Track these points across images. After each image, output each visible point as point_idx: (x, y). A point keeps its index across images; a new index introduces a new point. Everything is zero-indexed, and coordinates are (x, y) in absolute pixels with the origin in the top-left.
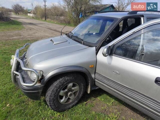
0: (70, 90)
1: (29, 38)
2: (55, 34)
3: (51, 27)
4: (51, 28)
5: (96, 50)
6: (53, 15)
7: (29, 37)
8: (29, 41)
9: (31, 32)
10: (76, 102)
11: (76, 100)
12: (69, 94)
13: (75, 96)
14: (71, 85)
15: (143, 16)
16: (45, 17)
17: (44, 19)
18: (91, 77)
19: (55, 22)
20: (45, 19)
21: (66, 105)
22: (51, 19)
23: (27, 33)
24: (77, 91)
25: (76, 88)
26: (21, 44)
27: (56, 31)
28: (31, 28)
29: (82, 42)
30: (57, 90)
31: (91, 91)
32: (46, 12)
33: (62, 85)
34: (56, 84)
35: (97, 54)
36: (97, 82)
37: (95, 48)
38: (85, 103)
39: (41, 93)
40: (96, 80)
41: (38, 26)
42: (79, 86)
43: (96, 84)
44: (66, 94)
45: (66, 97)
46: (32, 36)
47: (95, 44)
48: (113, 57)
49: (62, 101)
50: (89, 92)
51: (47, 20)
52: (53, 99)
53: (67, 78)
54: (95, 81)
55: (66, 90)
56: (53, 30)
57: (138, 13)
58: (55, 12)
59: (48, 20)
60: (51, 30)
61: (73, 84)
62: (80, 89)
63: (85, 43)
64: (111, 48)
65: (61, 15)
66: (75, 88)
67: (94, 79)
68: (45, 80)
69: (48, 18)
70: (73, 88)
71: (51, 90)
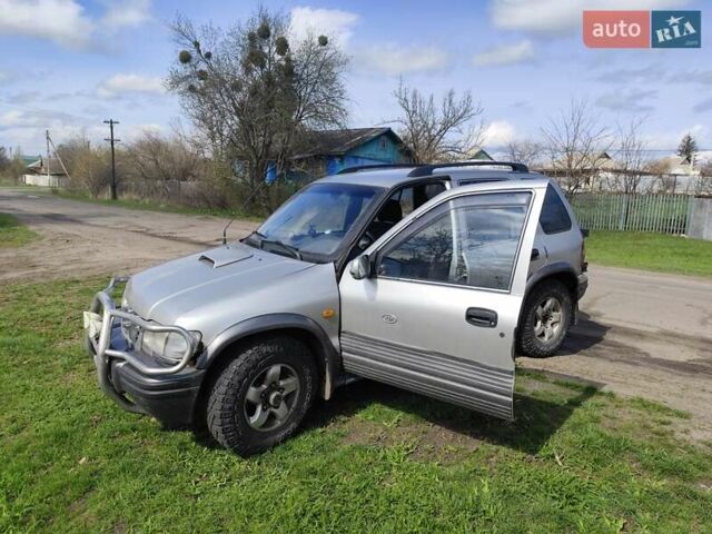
0: (273, 387)
1: (72, 270)
2: (175, 250)
3: (149, 227)
4: (148, 230)
5: (336, 271)
6: (146, 175)
7: (70, 267)
8: (78, 282)
9: (73, 252)
10: (293, 425)
11: (293, 420)
12: (273, 396)
13: (289, 407)
14: (275, 370)
15: (448, 179)
16: (114, 188)
17: (107, 195)
18: (330, 346)
19: (162, 206)
20: (114, 196)
21: (264, 433)
22: (140, 194)
23: (59, 254)
24: (293, 393)
25: (291, 383)
26: (49, 296)
27: (175, 239)
28: (68, 235)
29: (298, 254)
30: (240, 382)
31: (334, 391)
32: (117, 164)
33: (254, 367)
34: (237, 365)
35: (338, 279)
36: (348, 359)
37: (332, 264)
38: (320, 430)
39: (196, 395)
40: (344, 353)
41: (88, 225)
42: (300, 378)
43: (348, 366)
44: (264, 397)
45: (264, 410)
46: (83, 266)
47: (330, 256)
48: (378, 280)
49: (253, 420)
50: (327, 396)
51: (120, 197)
52: (230, 409)
53: (265, 349)
54: (341, 358)
55: (264, 387)
56: (160, 237)
57: (435, 170)
58: (157, 163)
59: (124, 197)
60: (154, 235)
61: (282, 368)
62: (303, 384)
63: (305, 256)
64: (372, 259)
65: (185, 174)
66: (289, 381)
67: (338, 351)
68: (209, 356)
69: (125, 189)
70: (282, 383)
71: (226, 382)
